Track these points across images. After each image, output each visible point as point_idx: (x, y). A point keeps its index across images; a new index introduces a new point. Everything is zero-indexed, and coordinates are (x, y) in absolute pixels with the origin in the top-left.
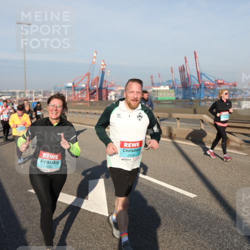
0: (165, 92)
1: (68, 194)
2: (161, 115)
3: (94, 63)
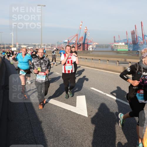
0: (122, 46)
1: (65, 103)
2: (119, 60)
3: (81, 28)
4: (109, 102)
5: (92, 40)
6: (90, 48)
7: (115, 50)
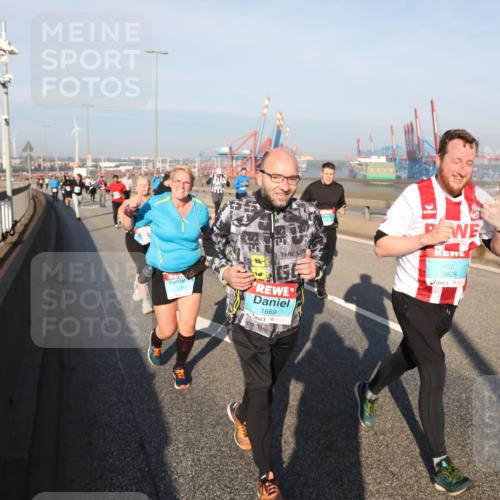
0: (379, 167)
2: (372, 203)
3: (265, 115)
4: (342, 320)
7: (359, 177)
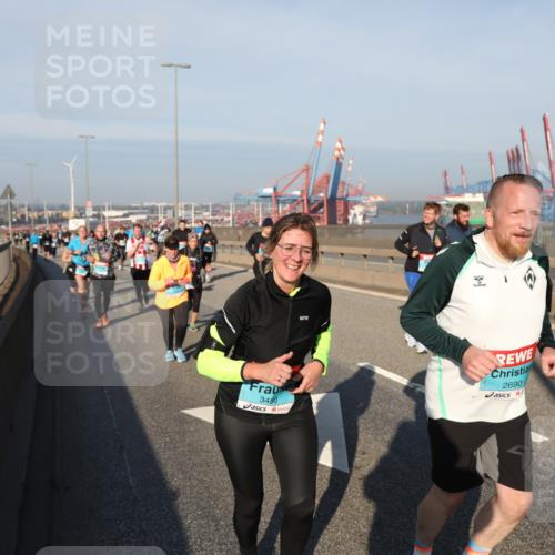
0: (474, 208)
3: (320, 144)
5: (364, 185)
6: (355, 216)
